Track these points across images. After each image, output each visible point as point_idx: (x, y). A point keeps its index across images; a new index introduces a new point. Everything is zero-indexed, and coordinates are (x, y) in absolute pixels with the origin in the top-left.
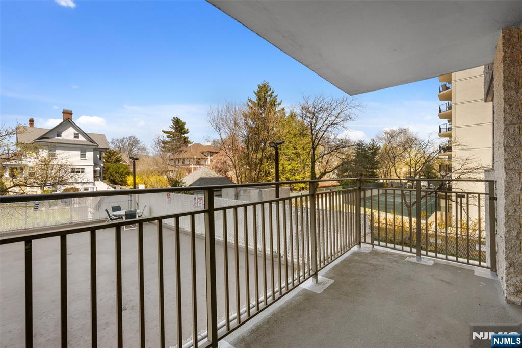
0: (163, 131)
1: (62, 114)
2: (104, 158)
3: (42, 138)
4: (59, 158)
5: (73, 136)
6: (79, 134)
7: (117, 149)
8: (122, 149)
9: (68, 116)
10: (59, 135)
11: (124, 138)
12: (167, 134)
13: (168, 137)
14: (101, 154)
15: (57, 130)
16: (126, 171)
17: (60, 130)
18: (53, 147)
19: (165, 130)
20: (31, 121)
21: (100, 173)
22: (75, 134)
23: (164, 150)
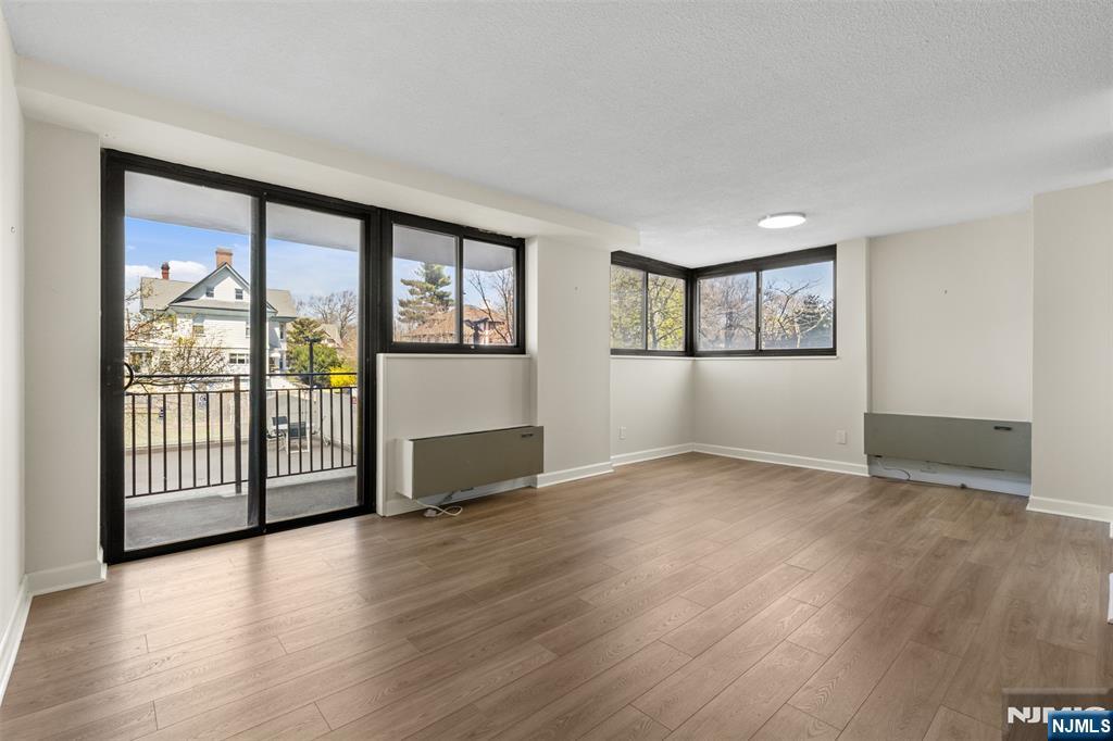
0: (402, 281)
1: (215, 256)
2: (289, 332)
3: (182, 299)
4: (208, 337)
5: (234, 294)
6: (244, 292)
7: (320, 315)
8: (329, 317)
9: (225, 258)
10: (210, 294)
11: (333, 295)
12: (410, 287)
13: (412, 292)
14: (282, 327)
15: (206, 286)
16: (329, 360)
17: (211, 285)
18: (200, 314)
19: (407, 279)
20: (165, 268)
21: (281, 364)
22: (238, 291)
23: (402, 317)
